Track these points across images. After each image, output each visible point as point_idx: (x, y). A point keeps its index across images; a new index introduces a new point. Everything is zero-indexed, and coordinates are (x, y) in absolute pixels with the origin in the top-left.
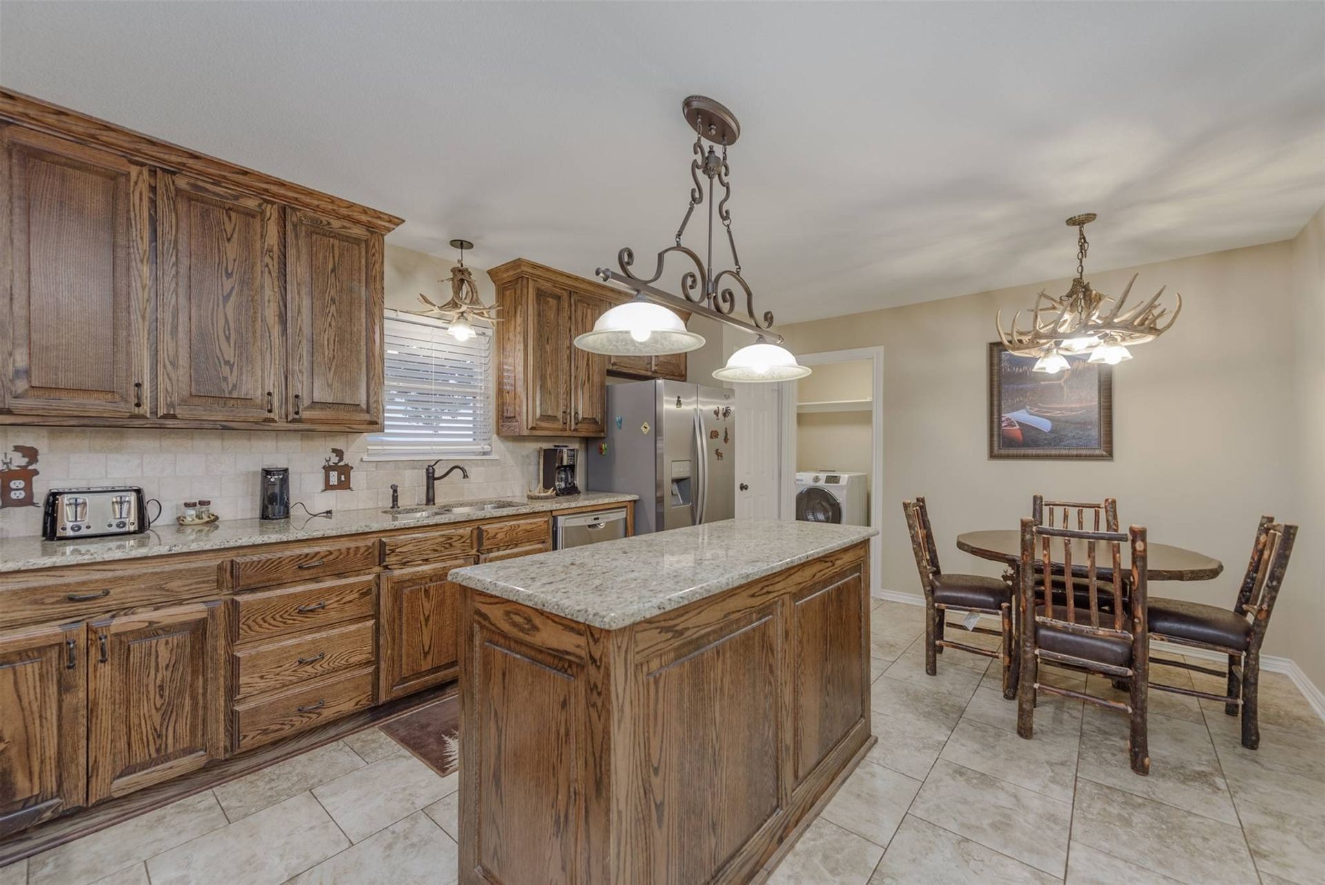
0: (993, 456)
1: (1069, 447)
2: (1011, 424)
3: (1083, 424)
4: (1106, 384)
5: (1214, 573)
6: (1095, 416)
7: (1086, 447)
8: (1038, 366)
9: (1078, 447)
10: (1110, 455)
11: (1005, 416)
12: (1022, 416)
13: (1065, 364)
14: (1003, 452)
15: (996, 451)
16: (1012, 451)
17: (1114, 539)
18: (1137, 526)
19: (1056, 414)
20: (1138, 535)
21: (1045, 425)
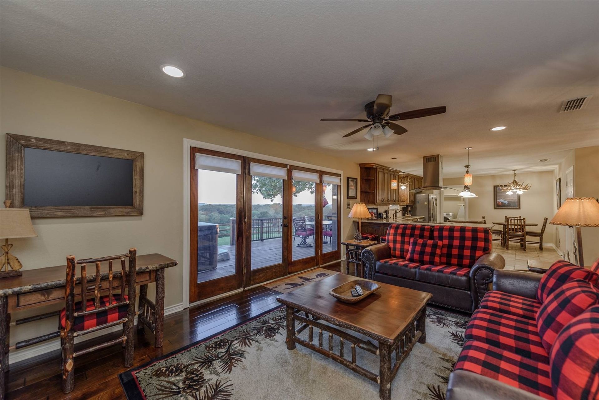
0: (495, 208)
1: (512, 206)
2: (499, 202)
3: (514, 202)
4: (519, 197)
5: (536, 225)
6: (517, 201)
7: (515, 206)
8: (507, 193)
9: (513, 207)
10: (520, 208)
11: (498, 200)
12: (501, 200)
13: (512, 193)
14: (497, 208)
15: (496, 207)
16: (499, 208)
17: (521, 220)
18: (524, 218)
19: (509, 200)
20: (524, 219)
21: (506, 202)
